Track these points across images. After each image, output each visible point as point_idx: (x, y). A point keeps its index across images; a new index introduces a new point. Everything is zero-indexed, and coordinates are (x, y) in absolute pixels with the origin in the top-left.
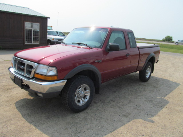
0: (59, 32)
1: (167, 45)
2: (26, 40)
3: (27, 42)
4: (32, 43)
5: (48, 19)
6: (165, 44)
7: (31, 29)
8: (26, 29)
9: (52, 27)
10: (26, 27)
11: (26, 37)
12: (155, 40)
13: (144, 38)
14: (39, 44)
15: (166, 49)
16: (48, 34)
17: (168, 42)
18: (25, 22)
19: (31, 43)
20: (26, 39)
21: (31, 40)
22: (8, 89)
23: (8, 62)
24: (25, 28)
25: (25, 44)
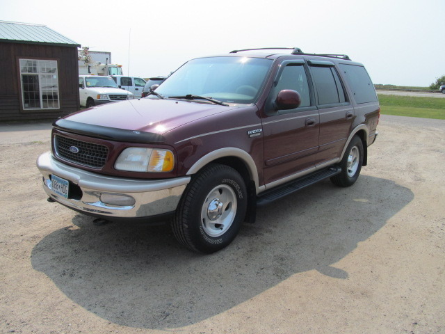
0: (135, 79)
1: (429, 98)
2: (26, 102)
3: (27, 105)
4: (42, 108)
6: (423, 98)
7: (37, 74)
8: (25, 77)
9: (120, 66)
10: (23, 70)
11: (25, 93)
13: (380, 85)
14: (59, 108)
15: (418, 110)
18: (20, 60)
19: (40, 107)
20: (26, 98)
21: (39, 101)
24: (21, 73)
25: (24, 109)
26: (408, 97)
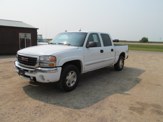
3: (21, 48)
5: (37, 30)
6: (139, 45)
7: (24, 38)
8: (20, 38)
9: (42, 35)
10: (20, 36)
11: (21, 44)
12: (133, 41)
13: (122, 41)
16: (38, 41)
17: (144, 43)
18: (19, 33)
20: (21, 46)
22: (9, 77)
23: (7, 63)
26: (135, 45)
